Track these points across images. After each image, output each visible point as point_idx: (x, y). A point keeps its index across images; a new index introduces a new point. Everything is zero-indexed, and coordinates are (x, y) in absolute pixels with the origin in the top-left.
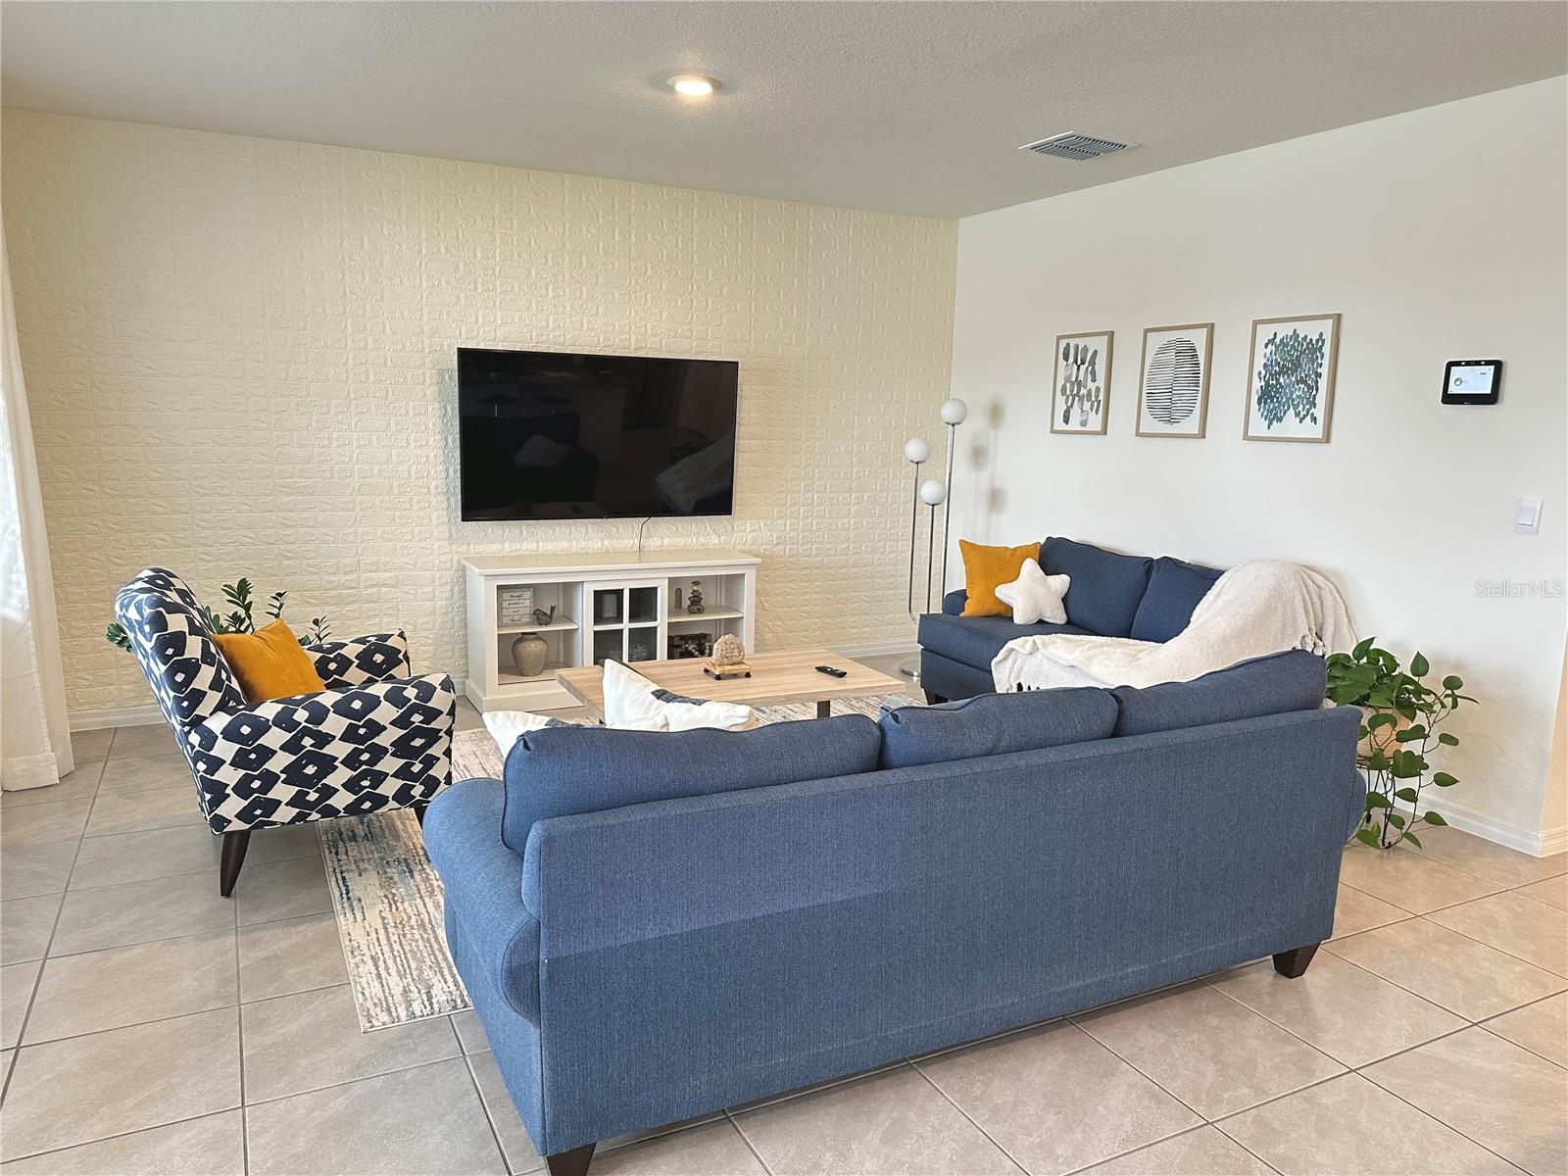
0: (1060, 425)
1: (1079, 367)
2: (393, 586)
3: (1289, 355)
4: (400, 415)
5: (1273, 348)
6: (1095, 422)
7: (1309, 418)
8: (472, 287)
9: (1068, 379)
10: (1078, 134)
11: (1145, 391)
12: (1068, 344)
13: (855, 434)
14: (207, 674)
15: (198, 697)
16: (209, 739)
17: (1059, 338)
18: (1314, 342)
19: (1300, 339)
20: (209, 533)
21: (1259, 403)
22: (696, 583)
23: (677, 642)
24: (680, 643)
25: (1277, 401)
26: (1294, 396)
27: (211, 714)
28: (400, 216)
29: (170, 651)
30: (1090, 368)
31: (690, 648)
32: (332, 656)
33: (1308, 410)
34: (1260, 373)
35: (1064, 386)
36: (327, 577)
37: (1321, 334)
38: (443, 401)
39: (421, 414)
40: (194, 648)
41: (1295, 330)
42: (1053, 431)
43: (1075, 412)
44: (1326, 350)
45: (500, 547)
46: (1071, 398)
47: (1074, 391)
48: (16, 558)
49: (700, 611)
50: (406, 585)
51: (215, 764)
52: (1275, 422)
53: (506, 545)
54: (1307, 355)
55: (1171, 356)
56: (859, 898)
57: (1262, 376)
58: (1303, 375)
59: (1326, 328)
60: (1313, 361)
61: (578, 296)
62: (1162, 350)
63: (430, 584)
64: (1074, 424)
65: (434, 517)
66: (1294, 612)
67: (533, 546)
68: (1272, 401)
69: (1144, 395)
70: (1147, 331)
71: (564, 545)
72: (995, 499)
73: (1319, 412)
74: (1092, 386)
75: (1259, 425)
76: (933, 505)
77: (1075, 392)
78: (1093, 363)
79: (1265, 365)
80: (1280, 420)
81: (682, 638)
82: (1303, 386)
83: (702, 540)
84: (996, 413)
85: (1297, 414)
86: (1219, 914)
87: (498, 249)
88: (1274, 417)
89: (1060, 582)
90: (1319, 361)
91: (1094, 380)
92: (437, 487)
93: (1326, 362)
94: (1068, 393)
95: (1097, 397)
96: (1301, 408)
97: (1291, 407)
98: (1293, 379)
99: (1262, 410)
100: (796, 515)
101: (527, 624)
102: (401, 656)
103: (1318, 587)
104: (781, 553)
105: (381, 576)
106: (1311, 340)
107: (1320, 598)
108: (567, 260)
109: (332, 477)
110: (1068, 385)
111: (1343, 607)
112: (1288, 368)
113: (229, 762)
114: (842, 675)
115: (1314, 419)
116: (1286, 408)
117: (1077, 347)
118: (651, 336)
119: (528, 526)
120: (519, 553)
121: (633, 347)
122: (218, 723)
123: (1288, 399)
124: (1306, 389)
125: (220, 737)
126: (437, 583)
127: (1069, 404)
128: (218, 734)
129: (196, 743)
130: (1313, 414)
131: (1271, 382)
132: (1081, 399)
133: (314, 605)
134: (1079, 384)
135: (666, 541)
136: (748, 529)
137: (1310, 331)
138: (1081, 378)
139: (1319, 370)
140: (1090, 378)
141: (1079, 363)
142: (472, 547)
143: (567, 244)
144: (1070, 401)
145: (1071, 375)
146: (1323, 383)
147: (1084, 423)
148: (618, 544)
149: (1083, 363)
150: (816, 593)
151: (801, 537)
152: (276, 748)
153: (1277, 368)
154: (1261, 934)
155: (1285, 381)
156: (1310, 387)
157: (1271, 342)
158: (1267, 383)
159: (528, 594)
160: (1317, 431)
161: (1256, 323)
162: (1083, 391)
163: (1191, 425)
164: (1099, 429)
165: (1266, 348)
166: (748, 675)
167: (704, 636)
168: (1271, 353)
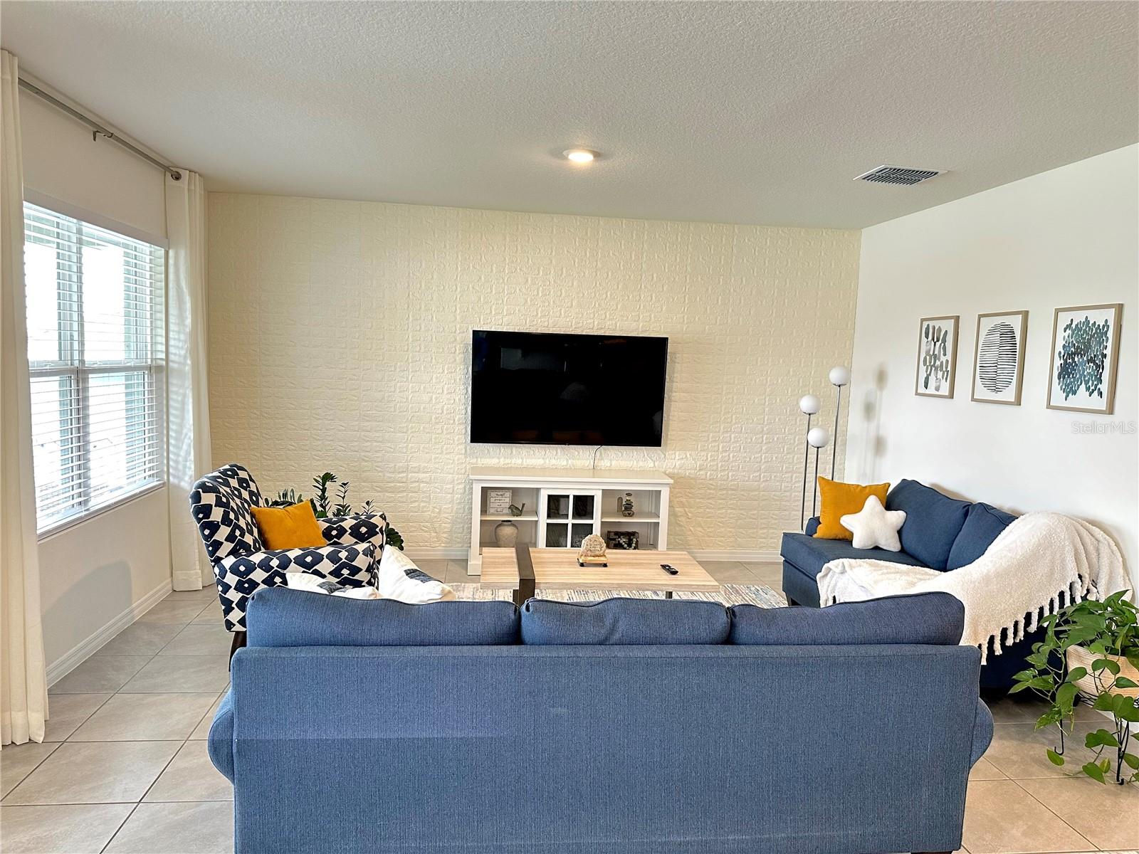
0: (922, 390)
1: (935, 343)
2: (427, 483)
3: (1082, 338)
4: (439, 373)
5: (1070, 332)
6: (945, 390)
7: (1096, 392)
8: (489, 290)
9: (928, 352)
10: (890, 167)
11: (978, 365)
12: (928, 325)
13: (768, 390)
14: (224, 532)
15: (217, 545)
16: (223, 573)
17: (922, 320)
18: (1101, 327)
19: (1090, 325)
20: (319, 443)
21: (1059, 379)
22: (629, 495)
23: (612, 536)
24: (615, 537)
25: (1073, 377)
26: (1085, 373)
27: (226, 557)
28: (445, 246)
29: (201, 516)
30: (943, 344)
31: (621, 542)
32: (335, 526)
33: (1096, 386)
34: (1060, 353)
35: (925, 358)
36: (389, 475)
37: (1106, 321)
38: (466, 364)
39: (452, 372)
40: (217, 515)
41: (1087, 317)
42: (917, 394)
43: (932, 379)
44: (1110, 334)
45: (497, 461)
46: (929, 368)
47: (931, 362)
48: (190, 453)
49: (630, 515)
50: (436, 483)
51: (227, 588)
52: (1070, 395)
53: (502, 460)
54: (1096, 338)
55: (996, 337)
56: (476, 738)
57: (1062, 355)
58: (1092, 356)
59: (1110, 315)
60: (1100, 343)
61: (559, 295)
62: (991, 332)
63: (450, 483)
64: (931, 390)
65: (456, 439)
66: (1063, 561)
67: (519, 461)
68: (1069, 377)
69: (978, 368)
70: (980, 316)
71: (541, 462)
72: (879, 445)
73: (1104, 387)
74: (943, 359)
75: (1058, 397)
76: (818, 448)
77: (932, 364)
78: (944, 341)
79: (1064, 346)
80: (1074, 393)
81: (616, 533)
82: (1092, 365)
83: (641, 464)
84: (881, 377)
85: (1088, 389)
86: (824, 807)
87: (507, 266)
88: (1070, 391)
89: (897, 517)
90: (1105, 344)
91: (945, 355)
92: (459, 419)
93: (1109, 344)
94: (928, 364)
95: (947, 368)
96: (1091, 382)
97: (1083, 382)
98: (1085, 359)
99: (1061, 384)
100: (716, 449)
101: (507, 514)
102: (378, 530)
103: (1097, 540)
104: (703, 477)
105: (421, 476)
106: (1099, 325)
107: (1098, 550)
108: (552, 272)
109: (395, 411)
110: (928, 357)
111: (1121, 559)
112: (1081, 350)
113: (233, 587)
114: (675, 573)
115: (1100, 394)
116: (1079, 383)
117: (934, 328)
118: (609, 320)
119: (517, 447)
120: (510, 466)
121: (595, 328)
122: (228, 562)
123: (1081, 376)
124: (1094, 368)
125: (229, 571)
126: (456, 482)
127: (928, 373)
128: (227, 569)
129: (217, 574)
130: (1099, 389)
131: (1068, 361)
132: (936, 369)
133: (380, 492)
134: (935, 356)
135: (613, 463)
136: (677, 458)
137: (1098, 318)
138: (936, 352)
139: (1105, 352)
140: (942, 352)
141: (935, 340)
142: (479, 459)
143: (553, 261)
144: (929, 370)
145: (930, 350)
146: (1107, 362)
147: (937, 389)
148: (579, 463)
149: (938, 341)
150: (732, 509)
151: (719, 465)
152: (260, 582)
153: (1073, 349)
154: (874, 832)
155: (1079, 361)
156: (1098, 366)
157: (1069, 327)
158: (1065, 361)
159: (508, 494)
160: (1102, 404)
161: (1058, 311)
162: (938, 363)
163: (1009, 394)
164: (947, 394)
165: (1065, 332)
166: (605, 565)
167: (634, 534)
168: (1068, 337)
